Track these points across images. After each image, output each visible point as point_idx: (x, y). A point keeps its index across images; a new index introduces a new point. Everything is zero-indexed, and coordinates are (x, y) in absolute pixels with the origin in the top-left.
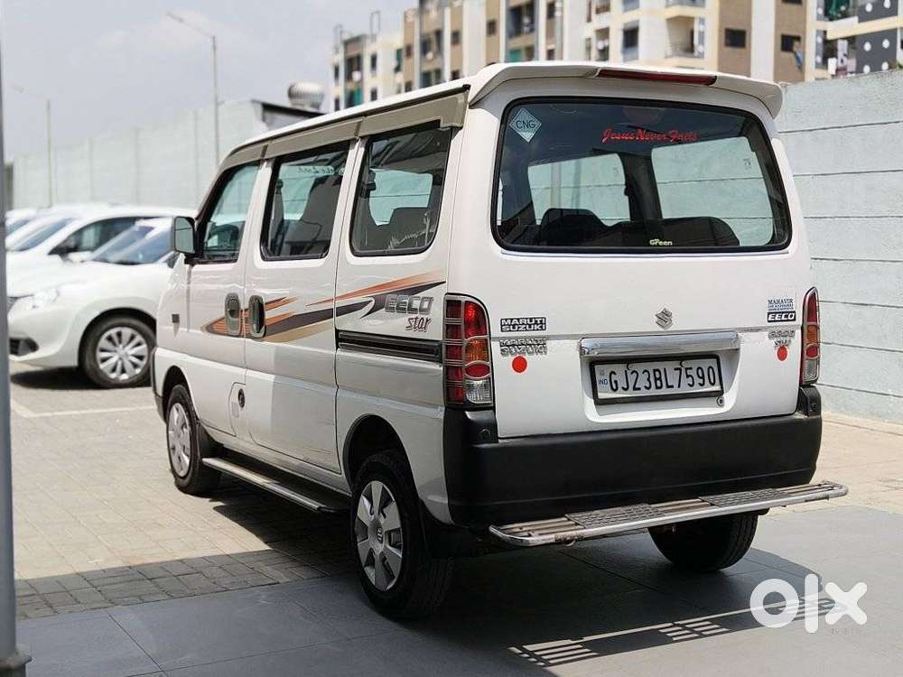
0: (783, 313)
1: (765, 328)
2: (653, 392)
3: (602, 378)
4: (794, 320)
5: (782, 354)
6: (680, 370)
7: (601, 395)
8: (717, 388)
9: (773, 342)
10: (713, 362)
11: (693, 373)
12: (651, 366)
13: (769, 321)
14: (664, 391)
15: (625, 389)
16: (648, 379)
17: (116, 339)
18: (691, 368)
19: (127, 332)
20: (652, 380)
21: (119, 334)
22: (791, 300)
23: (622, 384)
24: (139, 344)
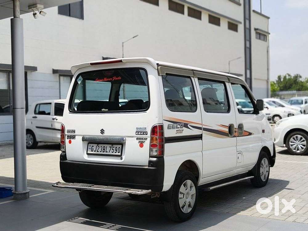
0: (142, 132)
1: (136, 137)
2: (102, 153)
3: (90, 147)
4: (147, 134)
5: (141, 145)
6: (111, 147)
7: (89, 152)
8: (120, 154)
9: (138, 141)
10: (120, 146)
11: (114, 149)
12: (103, 145)
13: (136, 134)
14: (105, 153)
15: (95, 151)
16: (101, 149)
17: (296, 139)
18: (114, 147)
19: (299, 136)
20: (102, 149)
21: (297, 137)
22: (146, 128)
23: (95, 149)
24: (304, 141)
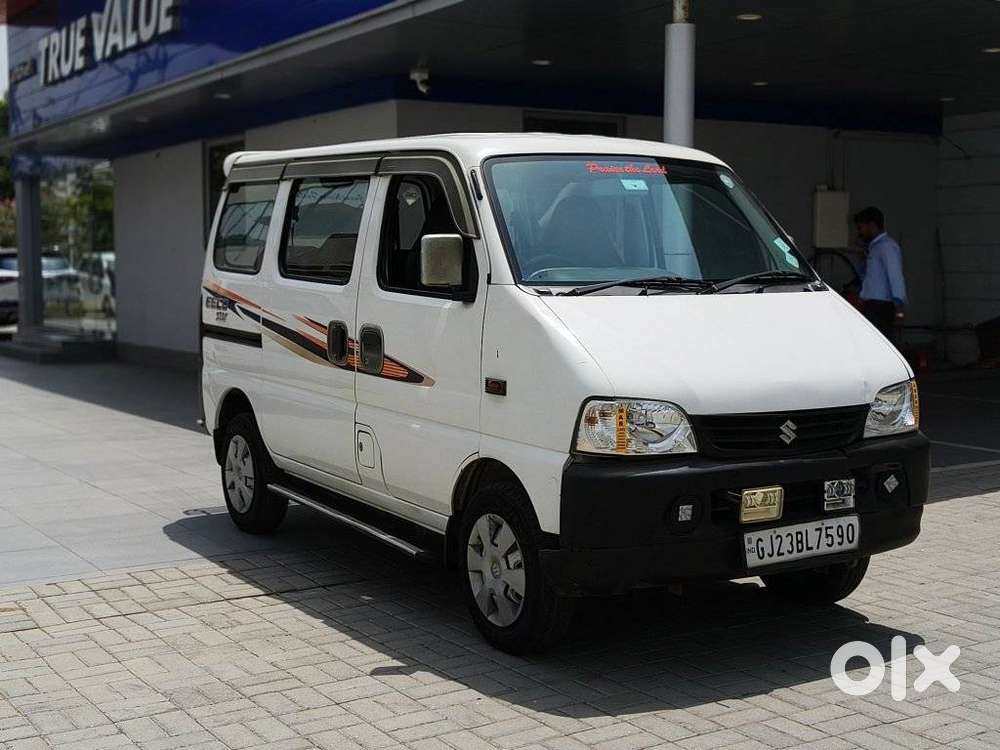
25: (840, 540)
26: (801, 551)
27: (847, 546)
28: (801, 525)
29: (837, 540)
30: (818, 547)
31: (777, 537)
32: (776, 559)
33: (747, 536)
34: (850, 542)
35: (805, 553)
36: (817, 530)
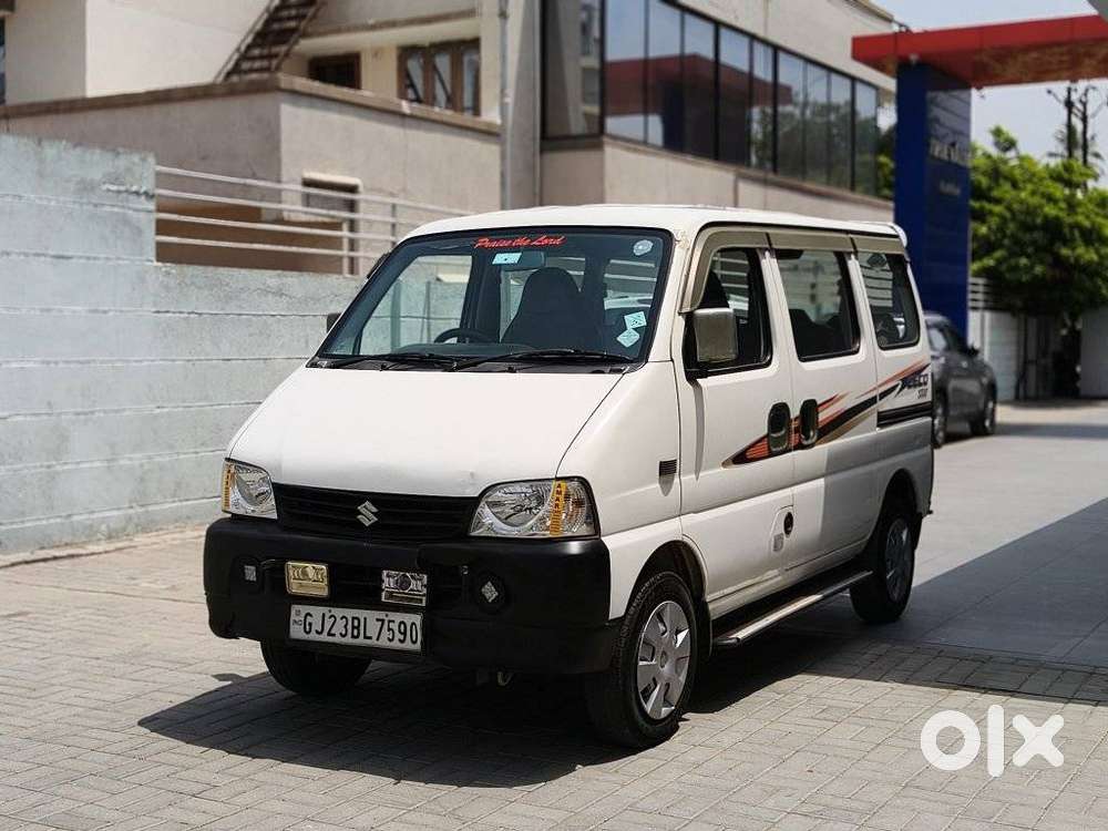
25: (402, 637)
26: (357, 637)
27: (408, 645)
28: (360, 611)
29: (399, 636)
30: (378, 639)
31: (331, 616)
32: (324, 638)
33: (295, 608)
34: (414, 642)
35: (361, 641)
36: (378, 620)
